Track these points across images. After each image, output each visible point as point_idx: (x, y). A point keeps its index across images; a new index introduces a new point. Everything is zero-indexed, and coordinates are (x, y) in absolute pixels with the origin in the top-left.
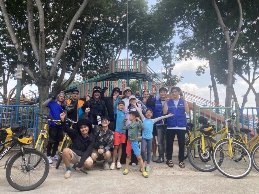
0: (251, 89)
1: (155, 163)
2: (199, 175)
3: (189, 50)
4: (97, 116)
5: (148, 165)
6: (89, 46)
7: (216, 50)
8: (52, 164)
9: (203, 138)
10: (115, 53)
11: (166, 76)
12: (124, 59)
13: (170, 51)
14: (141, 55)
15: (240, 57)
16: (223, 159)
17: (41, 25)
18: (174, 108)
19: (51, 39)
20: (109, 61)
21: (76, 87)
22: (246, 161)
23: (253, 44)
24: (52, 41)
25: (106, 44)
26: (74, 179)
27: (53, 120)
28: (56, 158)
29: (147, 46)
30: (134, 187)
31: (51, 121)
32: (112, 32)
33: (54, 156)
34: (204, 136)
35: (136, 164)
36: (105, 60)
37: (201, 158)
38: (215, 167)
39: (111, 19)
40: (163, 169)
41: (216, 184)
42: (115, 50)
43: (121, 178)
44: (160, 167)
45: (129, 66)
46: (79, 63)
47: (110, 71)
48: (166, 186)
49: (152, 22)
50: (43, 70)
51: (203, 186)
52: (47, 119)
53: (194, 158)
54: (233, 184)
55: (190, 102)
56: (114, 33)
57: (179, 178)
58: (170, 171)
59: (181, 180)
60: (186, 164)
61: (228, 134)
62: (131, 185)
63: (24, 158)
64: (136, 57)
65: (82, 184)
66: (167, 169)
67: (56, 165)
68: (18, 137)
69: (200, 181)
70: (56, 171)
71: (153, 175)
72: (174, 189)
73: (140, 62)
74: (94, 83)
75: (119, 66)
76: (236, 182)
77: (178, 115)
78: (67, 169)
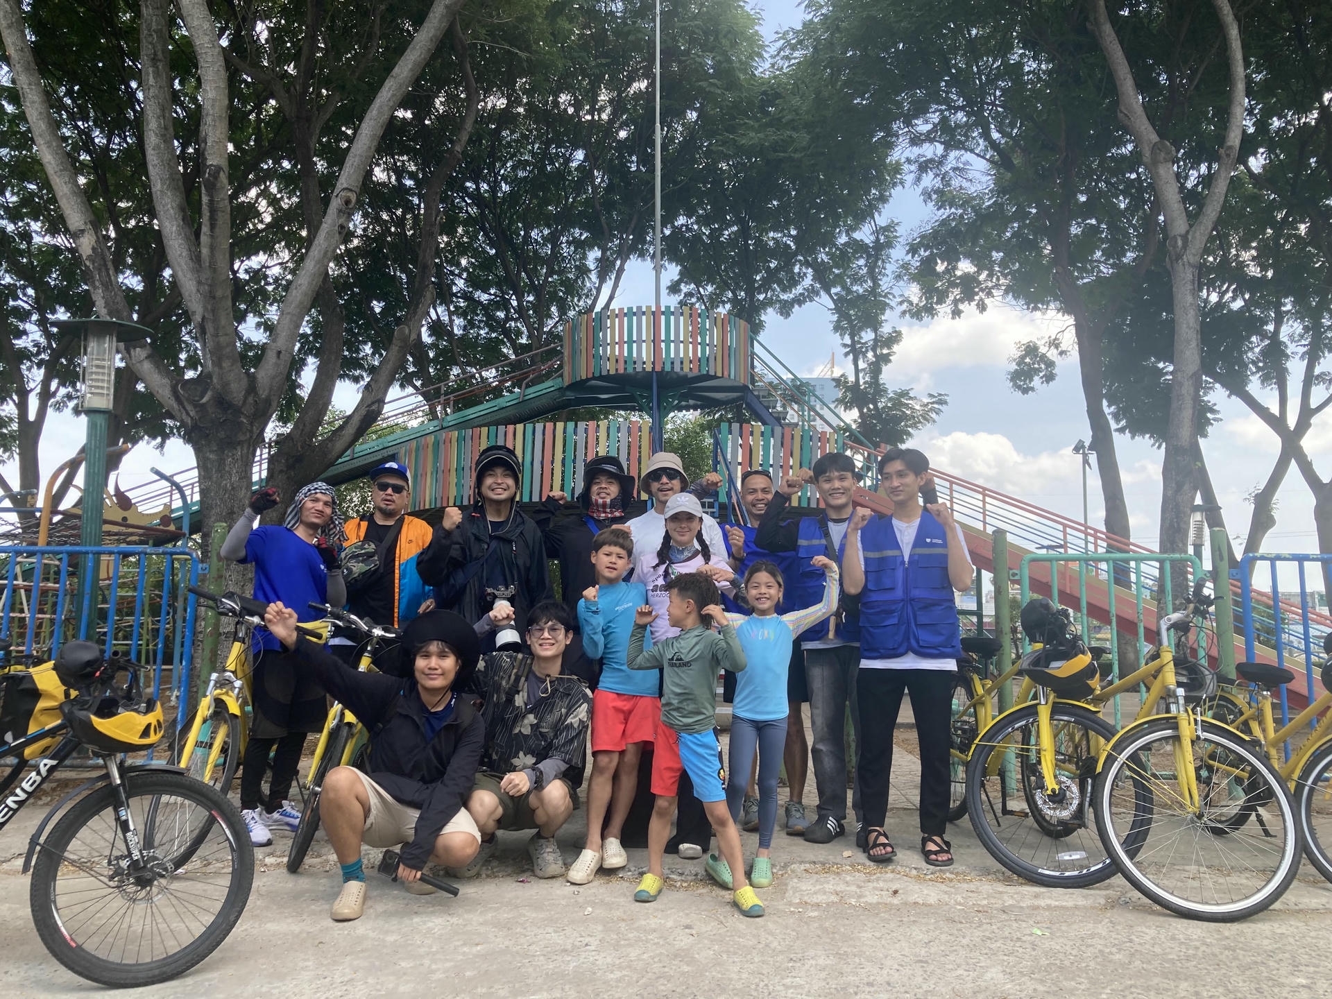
0: (1293, 463)
2: (1027, 903)
3: (972, 262)
5: (764, 852)
6: (459, 244)
7: (1111, 262)
9: (1044, 713)
10: (594, 276)
11: (855, 395)
12: (639, 308)
13: (876, 265)
14: (723, 287)
15: (1234, 299)
16: (1150, 821)
17: (210, 134)
18: (894, 557)
19: (263, 204)
20: (560, 319)
21: (391, 452)
22: (1266, 833)
23: (1303, 228)
24: (268, 219)
25: (546, 232)
26: (380, 923)
28: (288, 819)
29: (758, 240)
30: (688, 964)
31: (264, 632)
32: (576, 169)
33: (281, 807)
34: (1050, 703)
35: (698, 847)
36: (543, 314)
37: (1034, 816)
38: (1108, 861)
39: (573, 106)
40: (838, 874)
41: (1114, 950)
42: (591, 264)
43: (623, 920)
44: (824, 864)
45: (663, 345)
46: (407, 331)
47: (566, 369)
48: (857, 960)
49: (779, 119)
50: (224, 365)
51: (1044, 962)
52: (241, 615)
53: (999, 813)
54: (1204, 948)
55: (980, 526)
56: (585, 173)
57: (924, 921)
58: (875, 884)
59: (932, 927)
60: (960, 846)
61: (1174, 692)
62: (676, 956)
63: (124, 818)
64: (700, 298)
65: (422, 950)
66: (859, 871)
67: (287, 853)
68: (95, 708)
69: (1031, 935)
70: (290, 885)
71: (790, 904)
72: (896, 975)
73: (719, 322)
74: (485, 430)
75: (614, 343)
76: (1218, 940)
77: (916, 593)
78: (345, 874)
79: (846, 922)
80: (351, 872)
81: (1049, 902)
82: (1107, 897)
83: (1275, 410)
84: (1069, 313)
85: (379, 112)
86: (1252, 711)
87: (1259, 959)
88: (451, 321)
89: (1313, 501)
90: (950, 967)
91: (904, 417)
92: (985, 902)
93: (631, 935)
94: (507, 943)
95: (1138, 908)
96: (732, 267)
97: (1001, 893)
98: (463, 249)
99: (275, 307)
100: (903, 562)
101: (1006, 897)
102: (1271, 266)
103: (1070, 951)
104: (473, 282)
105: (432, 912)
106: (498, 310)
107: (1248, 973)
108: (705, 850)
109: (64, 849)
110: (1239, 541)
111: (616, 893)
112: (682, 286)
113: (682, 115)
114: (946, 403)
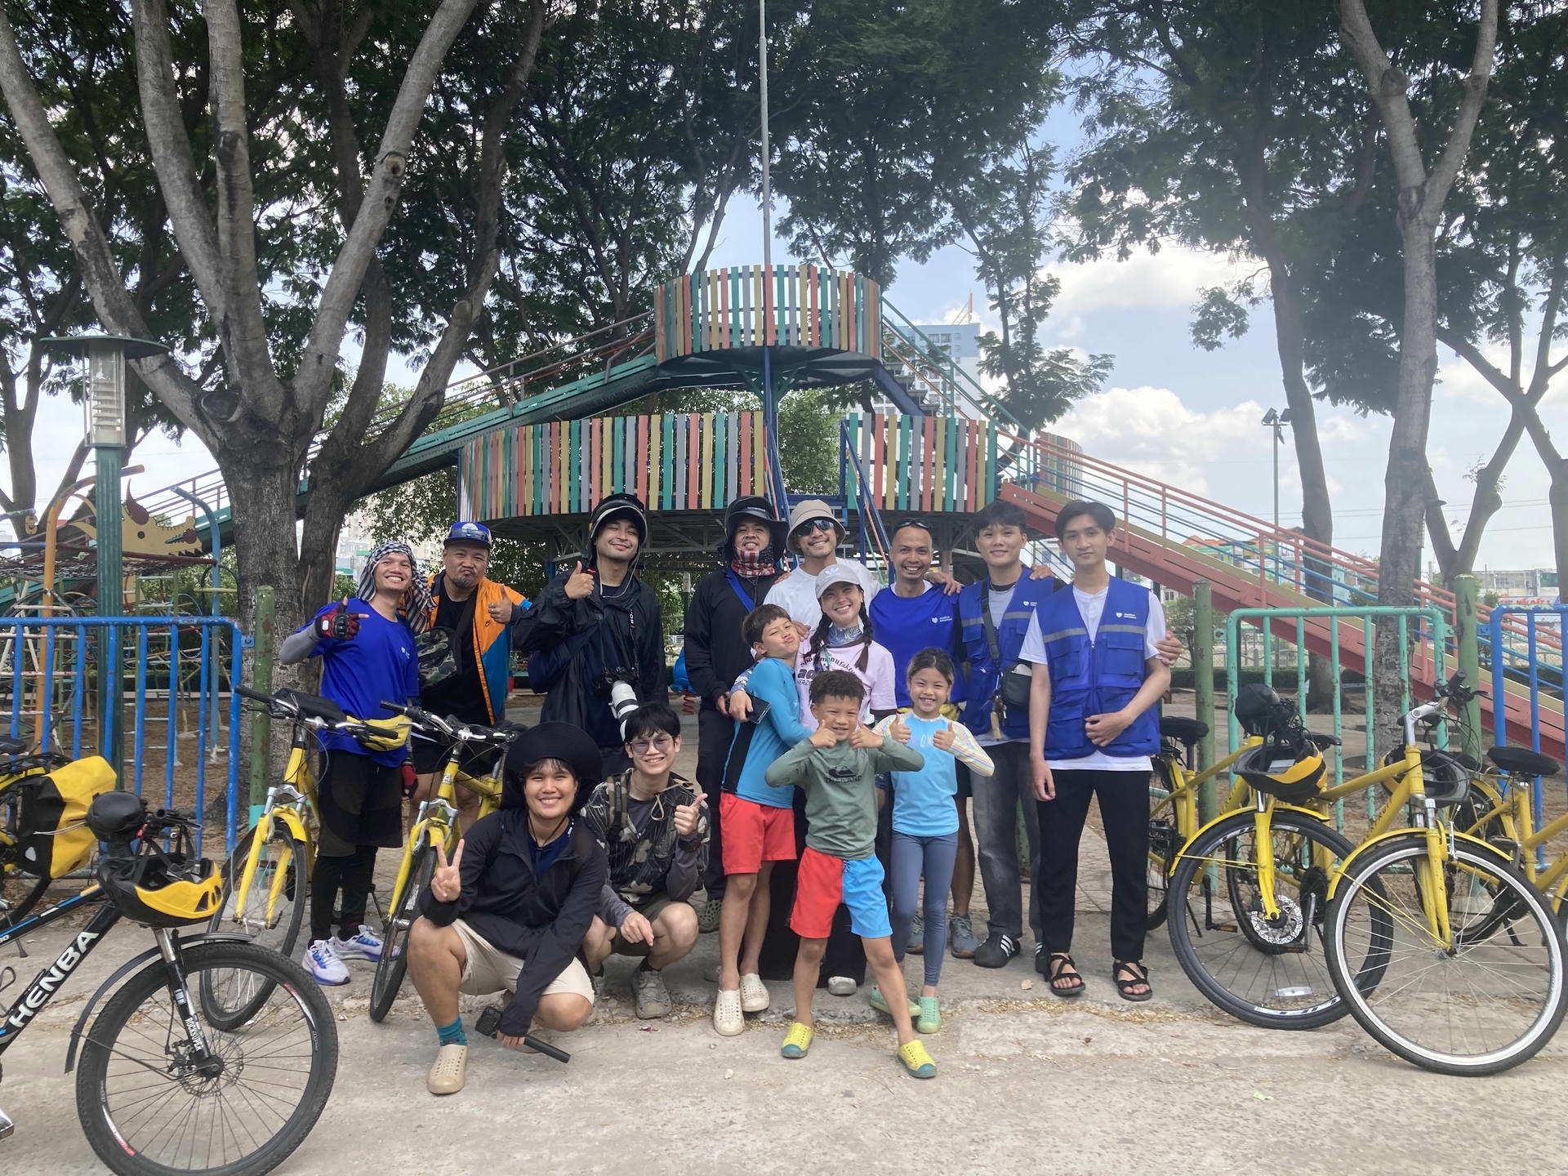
0: (1525, 435)
1: (968, 964)
2: (1243, 1052)
3: (1144, 191)
4: (611, 688)
5: (931, 989)
6: (525, 179)
7: (1311, 190)
8: (345, 989)
9: (1263, 823)
10: (688, 218)
11: (1005, 358)
12: (746, 268)
13: (1028, 199)
14: (845, 225)
15: (1461, 236)
16: (1387, 958)
17: (222, 91)
18: (1079, 637)
19: (284, 136)
20: (649, 271)
21: (453, 446)
22: (1516, 942)
23: (1545, 144)
24: (291, 155)
25: (630, 165)
26: (486, 1095)
27: (338, 726)
28: (366, 947)
29: (887, 167)
30: (853, 1149)
31: (329, 734)
32: (663, 89)
33: (358, 932)
34: (1270, 810)
35: (852, 981)
36: (628, 266)
37: (1243, 929)
38: (1338, 999)
39: (659, 12)
40: (1018, 1013)
41: (1352, 1120)
42: (685, 201)
43: (771, 1085)
44: (1000, 999)
45: (776, 313)
46: (468, 308)
47: (660, 341)
48: (1050, 1140)
49: (911, 22)
50: (255, 375)
51: (1271, 1139)
52: (300, 717)
53: (1202, 926)
54: (1456, 1115)
55: (1159, 532)
56: (674, 93)
57: (1124, 1080)
58: (1063, 1029)
59: (1134, 1090)
60: (1157, 969)
61: (1423, 802)
62: (838, 1137)
63: (182, 1001)
64: (816, 240)
65: (540, 1135)
66: (1042, 1008)
67: (369, 993)
68: (139, 876)
69: (1252, 1100)
70: (376, 1041)
71: (965, 1058)
72: (1098, 1161)
73: (843, 284)
74: (565, 424)
75: (715, 312)
76: (1472, 1102)
77: (1106, 680)
78: (441, 1037)
79: (1033, 1083)
80: (450, 1035)
81: (1269, 1051)
82: (1338, 1043)
83: (1506, 372)
84: (1261, 255)
85: (429, 55)
86: (1506, 804)
87: (1521, 1129)
88: (517, 277)
89: (1548, 481)
90: (1160, 1148)
91: (1061, 386)
92: (1193, 1052)
93: (782, 1107)
94: (638, 1122)
95: (1373, 1059)
96: (855, 202)
97: (1212, 1038)
98: (529, 186)
99: (304, 264)
100: (1089, 642)
101: (1218, 1046)
102: (1505, 192)
103: (1300, 1123)
104: (542, 226)
105: (547, 1079)
106: (574, 261)
107: (1510, 1149)
108: (859, 983)
109: (113, 1041)
110: (1456, 527)
111: (760, 1047)
112: (794, 227)
113: (792, 18)
114: (1111, 365)
